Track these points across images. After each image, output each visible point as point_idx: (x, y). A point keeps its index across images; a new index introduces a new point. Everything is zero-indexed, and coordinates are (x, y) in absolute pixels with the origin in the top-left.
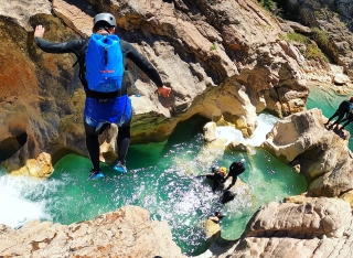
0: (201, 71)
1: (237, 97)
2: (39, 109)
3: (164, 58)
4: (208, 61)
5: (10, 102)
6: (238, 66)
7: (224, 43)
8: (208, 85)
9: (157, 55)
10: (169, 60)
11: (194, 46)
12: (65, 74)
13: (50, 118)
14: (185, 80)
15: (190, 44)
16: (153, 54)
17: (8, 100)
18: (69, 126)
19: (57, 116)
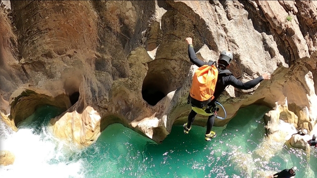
0: (274, 45)
1: (304, 85)
2: (93, 66)
3: (236, 24)
4: (281, 35)
5: (70, 56)
6: (309, 46)
7: (298, 15)
8: (279, 65)
9: (229, 18)
10: (241, 28)
11: (270, 14)
12: (126, 30)
13: (103, 78)
14: (256, 54)
15: (266, 10)
16: (224, 16)
17: (68, 53)
18: (121, 91)
19: (110, 77)
